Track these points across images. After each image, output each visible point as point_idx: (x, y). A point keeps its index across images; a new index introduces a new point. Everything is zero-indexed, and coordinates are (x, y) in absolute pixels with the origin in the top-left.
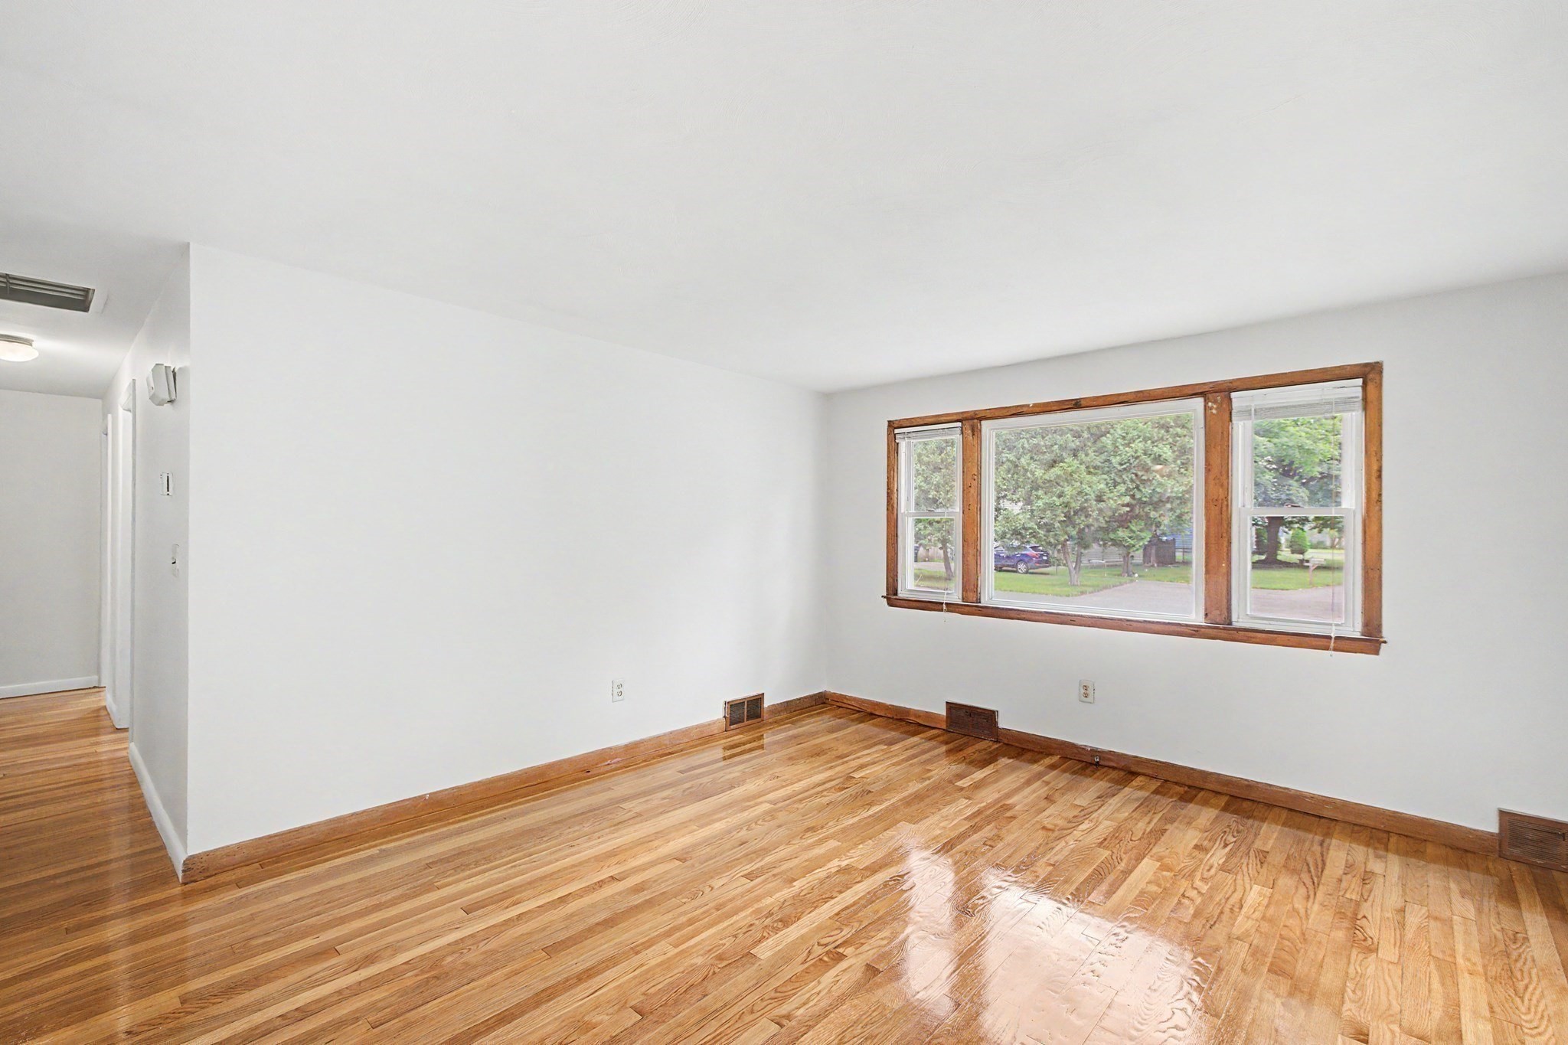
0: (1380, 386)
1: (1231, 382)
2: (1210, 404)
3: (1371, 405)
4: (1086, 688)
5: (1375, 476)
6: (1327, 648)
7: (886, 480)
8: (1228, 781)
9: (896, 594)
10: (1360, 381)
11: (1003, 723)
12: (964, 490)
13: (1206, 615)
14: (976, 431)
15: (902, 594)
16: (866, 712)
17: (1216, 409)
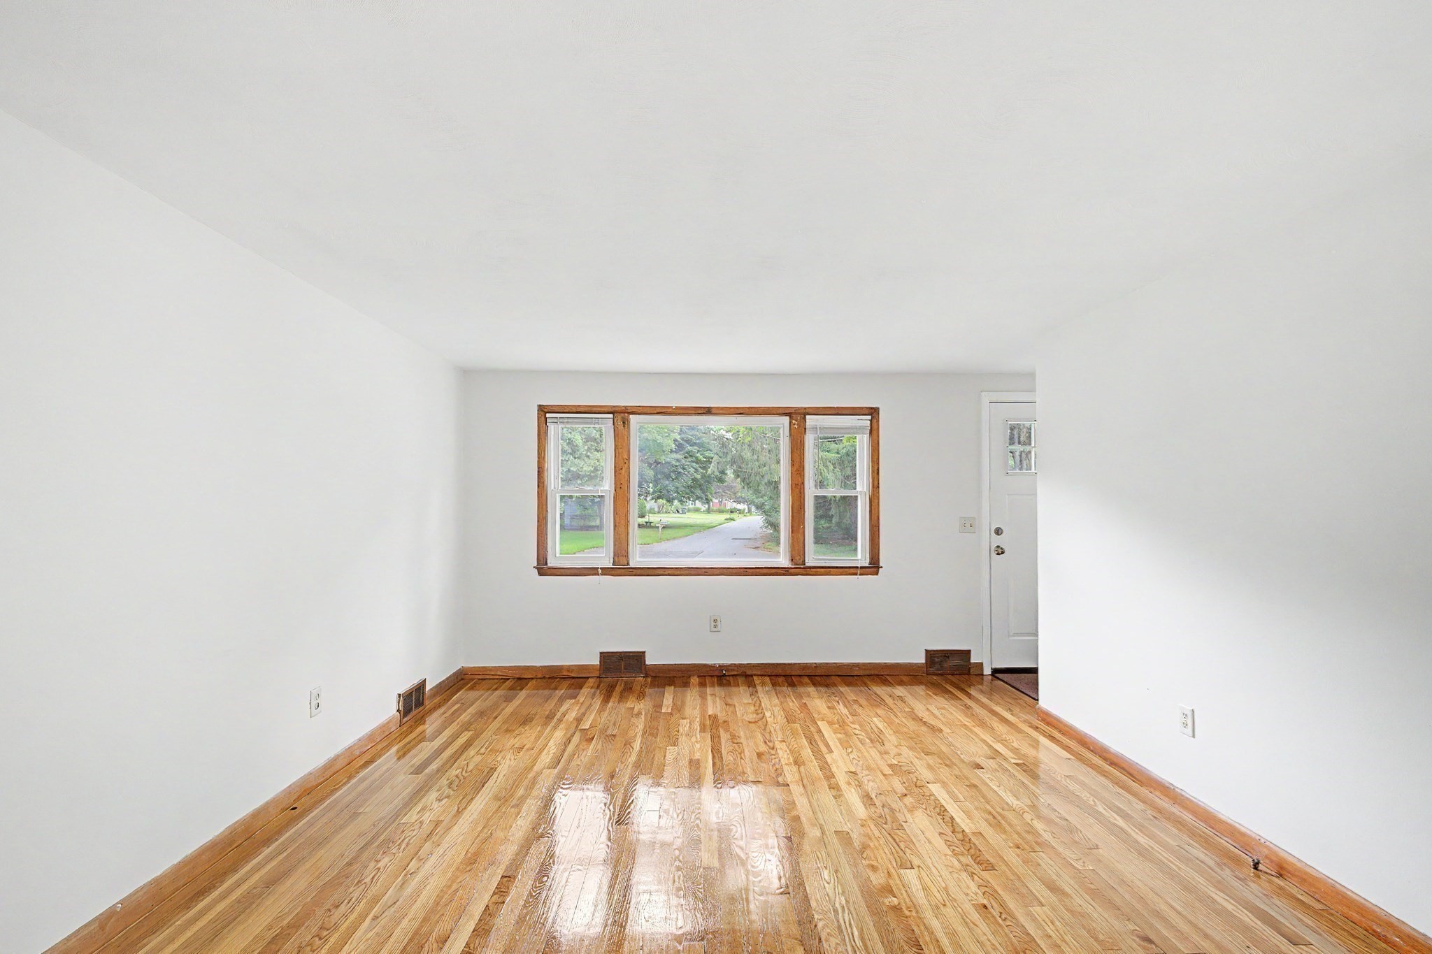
0: (878, 421)
1: (805, 408)
2: (794, 421)
3: (874, 431)
4: (715, 621)
5: (876, 472)
6: (856, 574)
7: (537, 459)
8: (805, 667)
9: (546, 564)
10: (869, 417)
11: (649, 661)
12: (615, 472)
13: (792, 560)
14: (625, 423)
15: (552, 563)
16: (517, 679)
17: (797, 425)
